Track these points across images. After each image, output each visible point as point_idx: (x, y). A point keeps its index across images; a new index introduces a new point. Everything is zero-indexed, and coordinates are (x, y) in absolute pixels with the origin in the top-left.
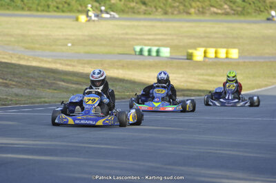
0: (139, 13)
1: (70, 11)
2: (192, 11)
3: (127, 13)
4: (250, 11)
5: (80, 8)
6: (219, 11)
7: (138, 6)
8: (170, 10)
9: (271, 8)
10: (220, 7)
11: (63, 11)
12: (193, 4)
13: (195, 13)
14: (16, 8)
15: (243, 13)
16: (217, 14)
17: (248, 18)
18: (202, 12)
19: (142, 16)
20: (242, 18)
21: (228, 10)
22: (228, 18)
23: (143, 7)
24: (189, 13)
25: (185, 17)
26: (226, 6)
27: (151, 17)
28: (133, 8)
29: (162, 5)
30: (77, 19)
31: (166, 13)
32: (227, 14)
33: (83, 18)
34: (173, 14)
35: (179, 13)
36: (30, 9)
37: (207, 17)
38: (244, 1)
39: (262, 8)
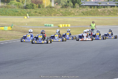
0: (39, 16)
1: (21, 15)
2: (52, 15)
3: (36, 16)
4: (67, 15)
5: (23, 15)
6: (59, 15)
7: (38, 14)
8: (46, 15)
9: (72, 14)
10: (59, 14)
11: (19, 16)
12: (53, 13)
13: (53, 16)
14: (7, 15)
15: (65, 15)
16: (59, 16)
17: (67, 17)
18: (55, 15)
20: (65, 17)
21: (61, 15)
22: (62, 17)
23: (40, 14)
24: (51, 16)
26: (61, 14)
27: (42, 17)
28: (37, 15)
29: (44, 13)
31: (46, 16)
33: (26, 17)
34: (47, 16)
35: (49, 15)
36: (10, 15)
37: (56, 17)
38: (65, 12)
39: (70, 14)
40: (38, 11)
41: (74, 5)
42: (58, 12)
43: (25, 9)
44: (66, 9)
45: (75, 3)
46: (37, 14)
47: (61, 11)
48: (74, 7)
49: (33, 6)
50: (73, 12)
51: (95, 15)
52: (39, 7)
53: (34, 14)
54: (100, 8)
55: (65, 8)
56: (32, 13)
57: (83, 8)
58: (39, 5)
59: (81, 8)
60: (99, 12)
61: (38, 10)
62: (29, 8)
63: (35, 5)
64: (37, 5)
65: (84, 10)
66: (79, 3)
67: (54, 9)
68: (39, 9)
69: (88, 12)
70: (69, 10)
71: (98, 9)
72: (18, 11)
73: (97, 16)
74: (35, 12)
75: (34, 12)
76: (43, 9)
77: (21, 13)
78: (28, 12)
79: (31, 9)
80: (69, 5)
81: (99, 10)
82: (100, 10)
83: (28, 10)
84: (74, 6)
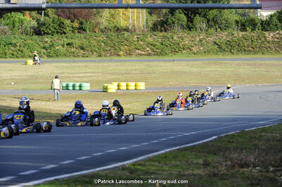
0: (78, 56)
2: (121, 53)
3: (69, 56)
4: (167, 52)
6: (143, 53)
7: (77, 51)
8: (103, 53)
9: (184, 49)
11: (17, 57)
12: (122, 48)
13: (124, 55)
15: (161, 54)
16: (141, 55)
17: (166, 58)
18: (129, 54)
19: (81, 59)
20: (161, 58)
21: (150, 52)
22: (150, 58)
23: (82, 51)
24: (118, 55)
25: (116, 58)
26: (148, 49)
27: (88, 59)
29: (97, 49)
30: (26, 63)
31: (100, 56)
32: (149, 55)
33: (30, 62)
34: (105, 56)
35: (111, 55)
37: (133, 58)
38: (162, 44)
39: (176, 49)
40: (77, 42)
41: (190, 20)
42: (141, 43)
43: (35, 37)
44: (163, 33)
45: (195, 16)
46: (73, 50)
47: (150, 40)
48: (190, 28)
49: (61, 25)
50: (187, 42)
51: (255, 53)
52: (81, 29)
53: (63, 50)
54: (271, 30)
55: (161, 31)
56: (57, 48)
57: (219, 30)
58: (81, 23)
59: (212, 30)
60: (268, 42)
61: (78, 39)
62: (48, 34)
63: (67, 22)
64: (76, 25)
65: (223, 36)
66: (205, 16)
67: (126, 34)
68: (79, 35)
69: (233, 44)
70: (175, 38)
71: (267, 34)
72: (14, 41)
73: (263, 53)
74: (68, 44)
75: (63, 46)
76: (93, 34)
77: (25, 50)
78: (47, 45)
79: (56, 36)
80: (173, 23)
81: (270, 36)
82: (272, 35)
83: (47, 39)
84: (191, 24)
